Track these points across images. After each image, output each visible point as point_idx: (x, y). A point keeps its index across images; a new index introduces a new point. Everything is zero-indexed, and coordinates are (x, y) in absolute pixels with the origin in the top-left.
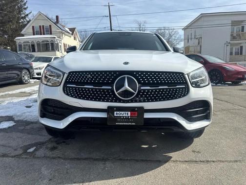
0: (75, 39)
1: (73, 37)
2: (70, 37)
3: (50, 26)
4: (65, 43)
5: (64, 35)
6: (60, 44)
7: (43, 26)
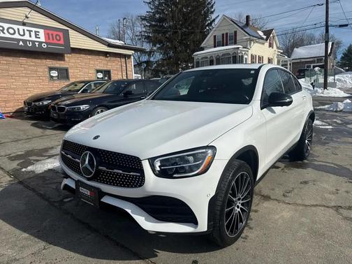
0: (271, 45)
1: (267, 44)
2: (263, 44)
3: (236, 32)
4: (254, 53)
5: (252, 43)
6: (245, 56)
7: (227, 34)
